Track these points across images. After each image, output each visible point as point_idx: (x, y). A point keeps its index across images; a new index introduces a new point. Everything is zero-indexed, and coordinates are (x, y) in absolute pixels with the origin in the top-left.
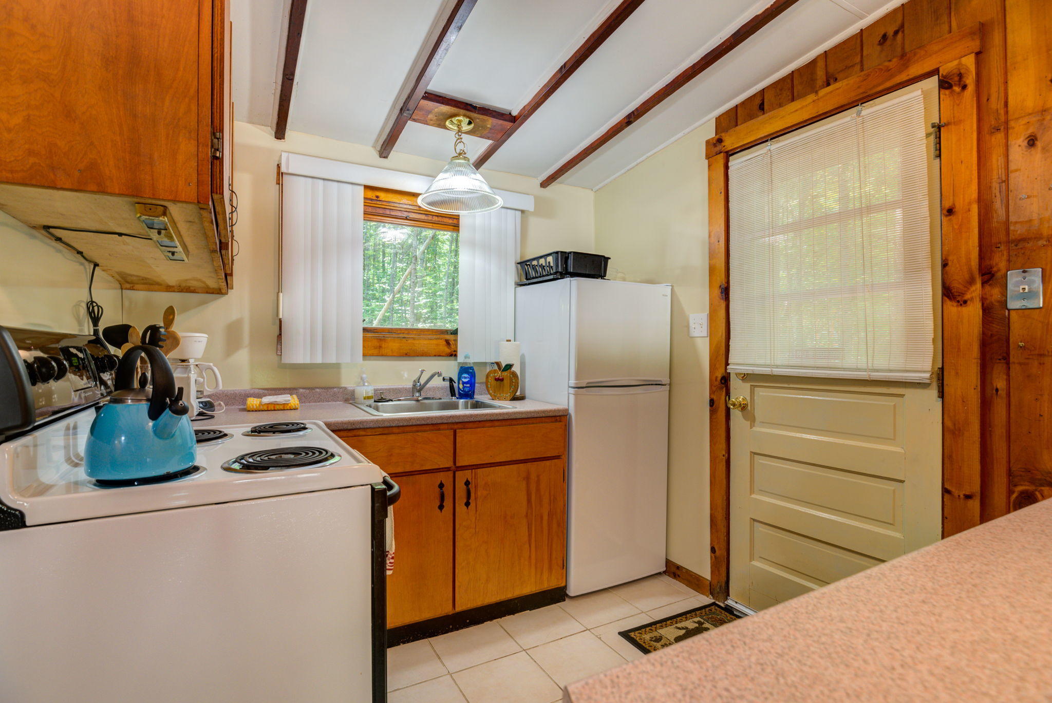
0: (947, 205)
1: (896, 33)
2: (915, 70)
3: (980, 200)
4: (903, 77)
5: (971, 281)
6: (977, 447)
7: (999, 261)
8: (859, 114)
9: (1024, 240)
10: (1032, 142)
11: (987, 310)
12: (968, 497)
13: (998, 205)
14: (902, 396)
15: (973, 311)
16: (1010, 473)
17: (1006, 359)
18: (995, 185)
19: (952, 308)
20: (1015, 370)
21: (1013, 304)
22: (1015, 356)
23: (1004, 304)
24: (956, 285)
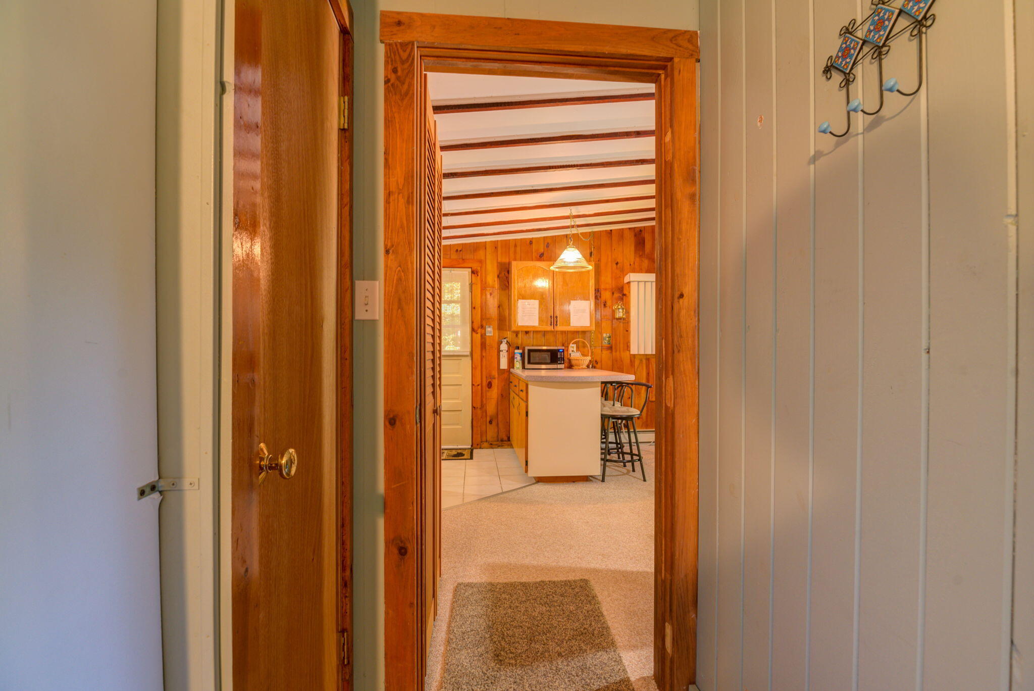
0: (473, 306)
1: (460, 251)
2: (466, 265)
3: (481, 306)
4: (462, 266)
5: (479, 328)
6: (480, 371)
7: (484, 323)
8: (451, 271)
9: (489, 319)
10: (491, 294)
11: (481, 336)
12: (478, 385)
13: (484, 309)
14: (461, 359)
15: (479, 336)
16: (486, 377)
17: (485, 348)
18: (484, 304)
19: (474, 334)
20: (487, 350)
21: (487, 335)
22: (487, 348)
23: (485, 334)
24: (476, 328)
